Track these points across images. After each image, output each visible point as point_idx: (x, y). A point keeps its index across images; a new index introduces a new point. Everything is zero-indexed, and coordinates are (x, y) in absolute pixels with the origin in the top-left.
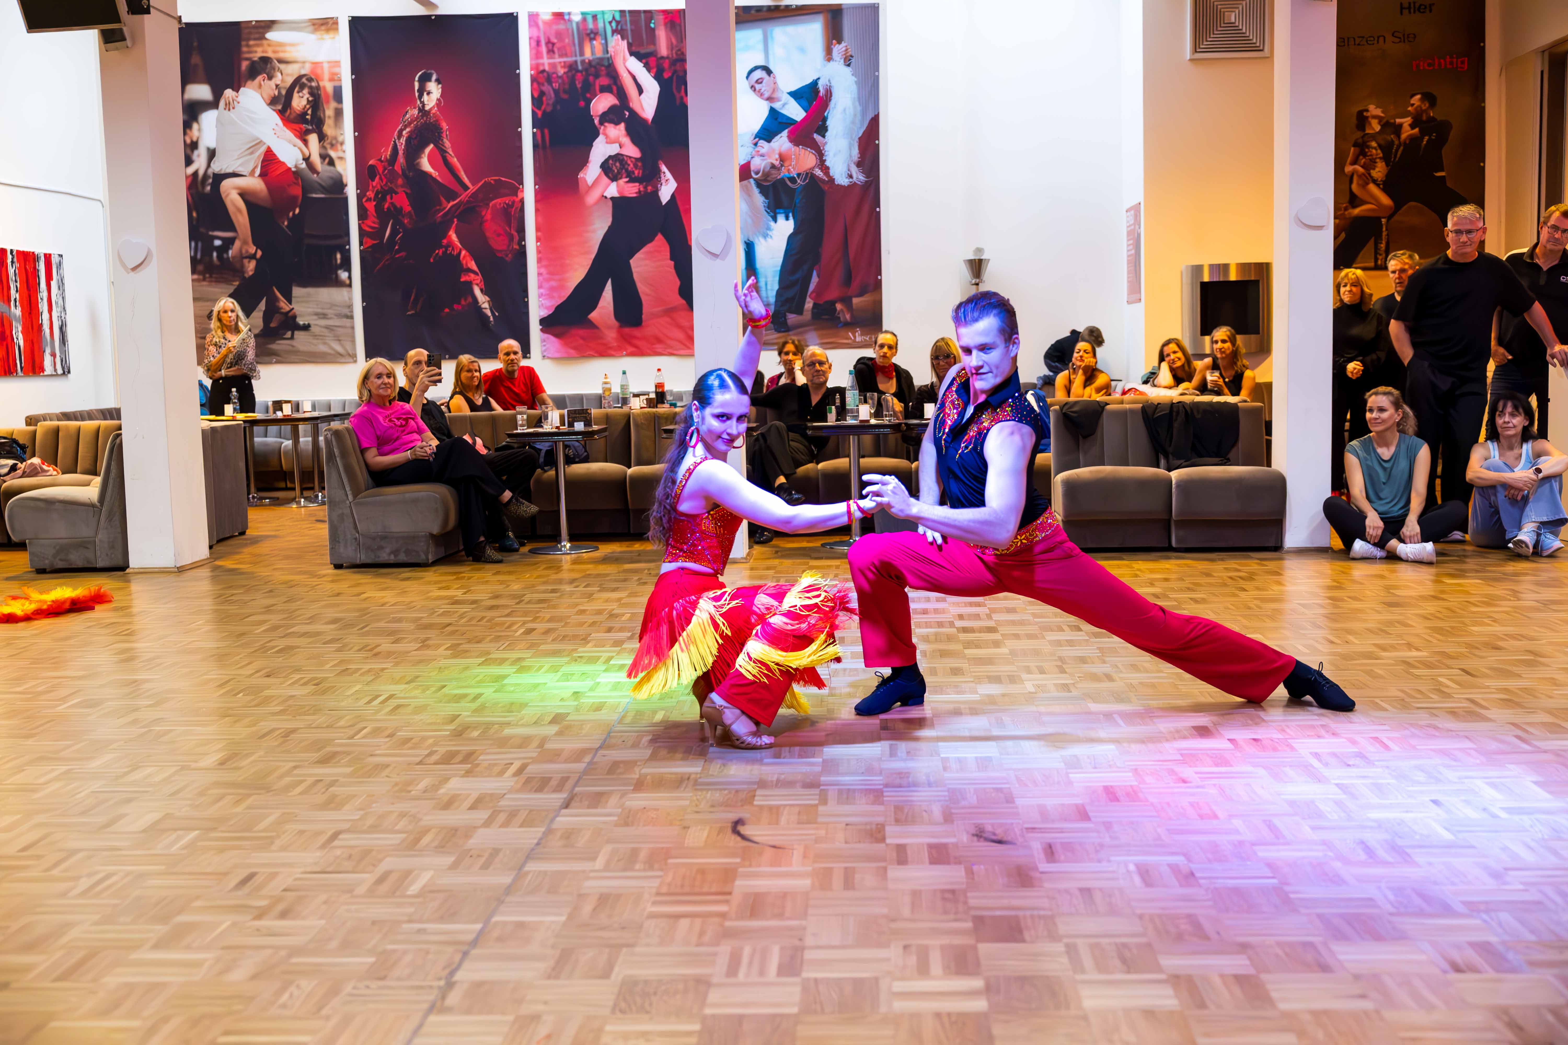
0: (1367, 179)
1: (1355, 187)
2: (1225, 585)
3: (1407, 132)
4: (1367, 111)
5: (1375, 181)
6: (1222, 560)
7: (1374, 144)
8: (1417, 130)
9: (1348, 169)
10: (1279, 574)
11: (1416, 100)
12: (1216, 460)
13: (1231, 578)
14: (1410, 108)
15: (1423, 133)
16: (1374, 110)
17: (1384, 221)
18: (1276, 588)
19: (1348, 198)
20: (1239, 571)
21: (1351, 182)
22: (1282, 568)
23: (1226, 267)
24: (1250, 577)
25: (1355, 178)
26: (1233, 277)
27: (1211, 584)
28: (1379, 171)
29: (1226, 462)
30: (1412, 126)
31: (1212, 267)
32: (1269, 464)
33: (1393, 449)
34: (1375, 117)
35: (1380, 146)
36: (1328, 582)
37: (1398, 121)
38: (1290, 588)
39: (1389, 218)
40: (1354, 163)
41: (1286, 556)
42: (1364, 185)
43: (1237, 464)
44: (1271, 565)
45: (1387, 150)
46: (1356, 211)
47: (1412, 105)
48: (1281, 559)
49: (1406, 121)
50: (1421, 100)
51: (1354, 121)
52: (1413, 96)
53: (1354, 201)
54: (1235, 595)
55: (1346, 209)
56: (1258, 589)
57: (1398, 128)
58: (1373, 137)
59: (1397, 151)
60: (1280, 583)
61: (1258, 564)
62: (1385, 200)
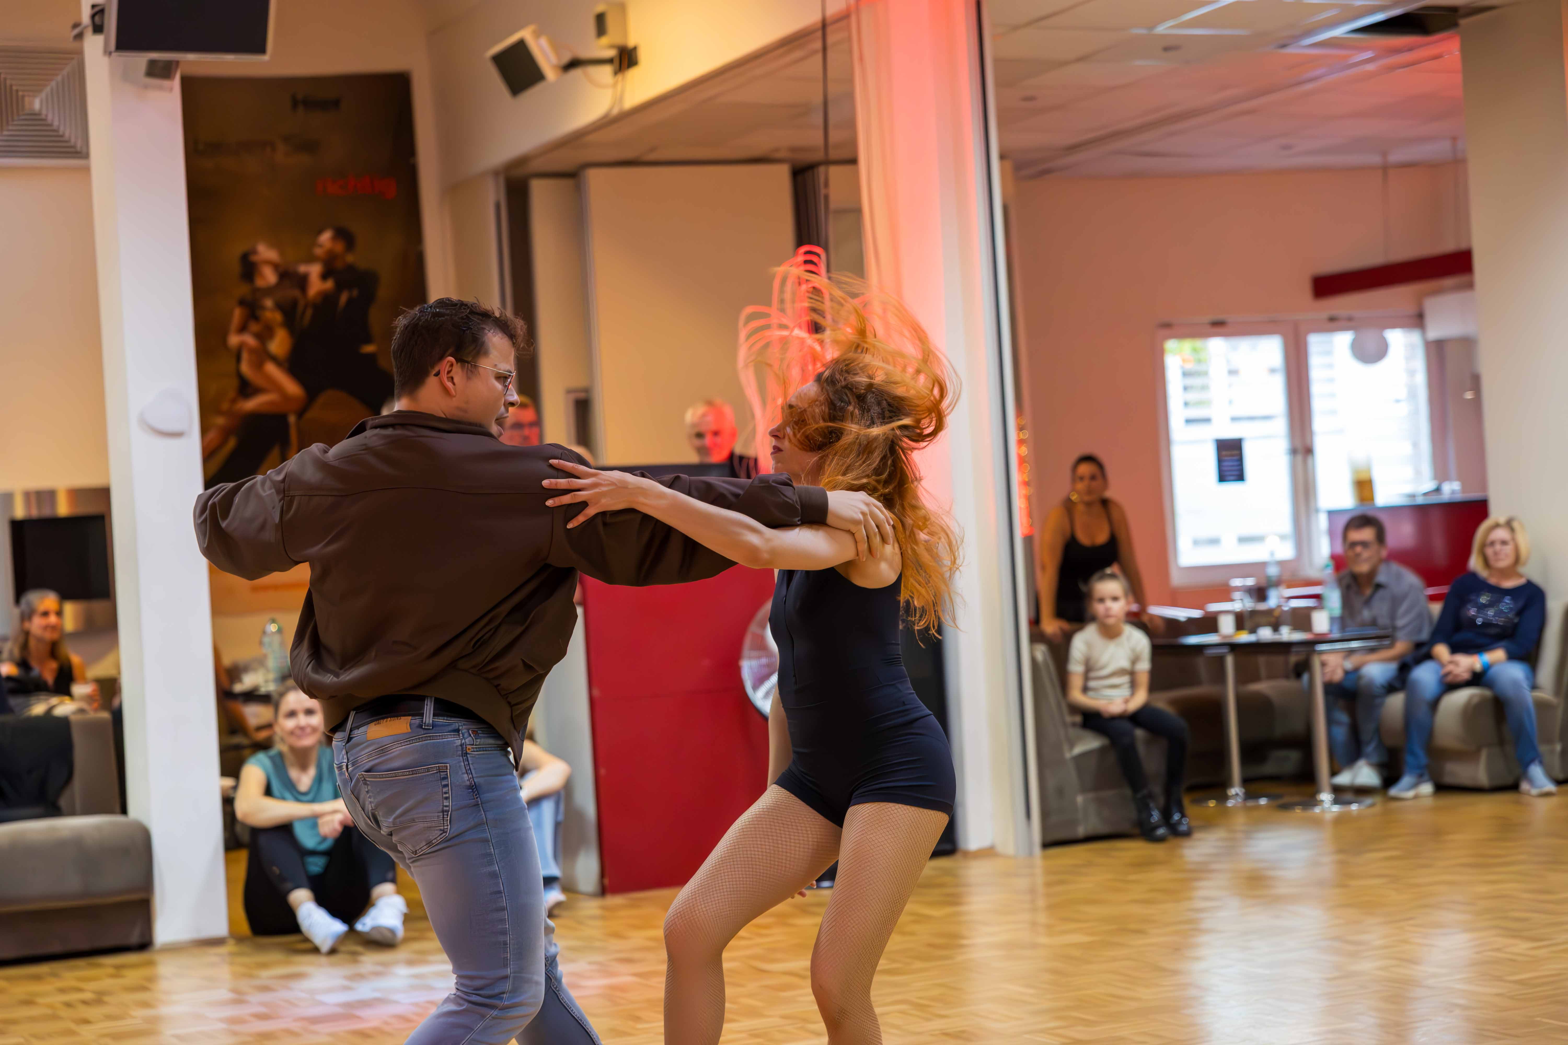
0: (262, 356)
1: (245, 368)
2: (55, 1017)
3: (317, 285)
4: (254, 252)
5: (274, 359)
6: (55, 975)
7: (269, 303)
8: (329, 284)
9: (234, 340)
10: (144, 989)
11: (326, 237)
12: (38, 810)
13: (68, 1005)
14: (318, 251)
15: (340, 286)
16: (266, 252)
17: (292, 419)
18: (140, 1013)
19: (234, 383)
20: (80, 990)
21: (238, 359)
22: (152, 979)
23: (51, 495)
24: (99, 999)
25: (245, 356)
26: (63, 509)
27: (33, 1019)
28: (279, 344)
29: (54, 811)
30: (324, 276)
31: (27, 495)
32: (124, 811)
33: (312, 772)
34: (269, 262)
35: (279, 306)
36: (224, 994)
37: (302, 269)
38: (164, 1010)
39: (300, 414)
40: (243, 329)
41: (159, 958)
42: (258, 365)
43: (73, 813)
44: (132, 976)
45: (289, 311)
46: (251, 404)
47: (321, 246)
48: (151, 963)
49: (314, 270)
50: (335, 238)
51: (235, 267)
52: (320, 232)
53: (246, 389)
54: (70, 1033)
55: (234, 401)
56: (109, 1017)
57: (302, 282)
58: (269, 291)
59: (304, 313)
60: (146, 1005)
61: (112, 976)
62: (292, 388)
